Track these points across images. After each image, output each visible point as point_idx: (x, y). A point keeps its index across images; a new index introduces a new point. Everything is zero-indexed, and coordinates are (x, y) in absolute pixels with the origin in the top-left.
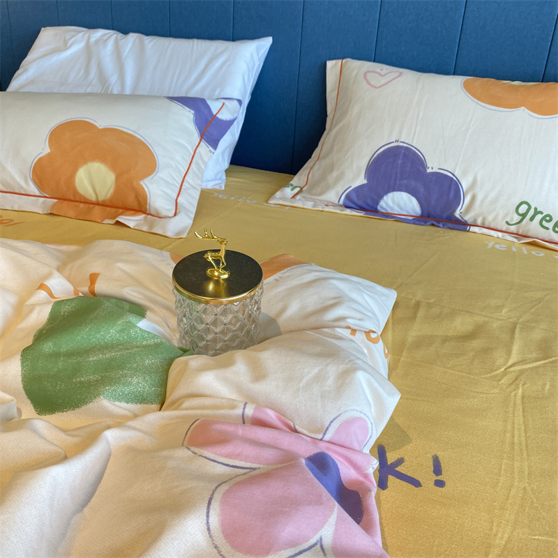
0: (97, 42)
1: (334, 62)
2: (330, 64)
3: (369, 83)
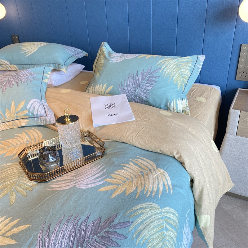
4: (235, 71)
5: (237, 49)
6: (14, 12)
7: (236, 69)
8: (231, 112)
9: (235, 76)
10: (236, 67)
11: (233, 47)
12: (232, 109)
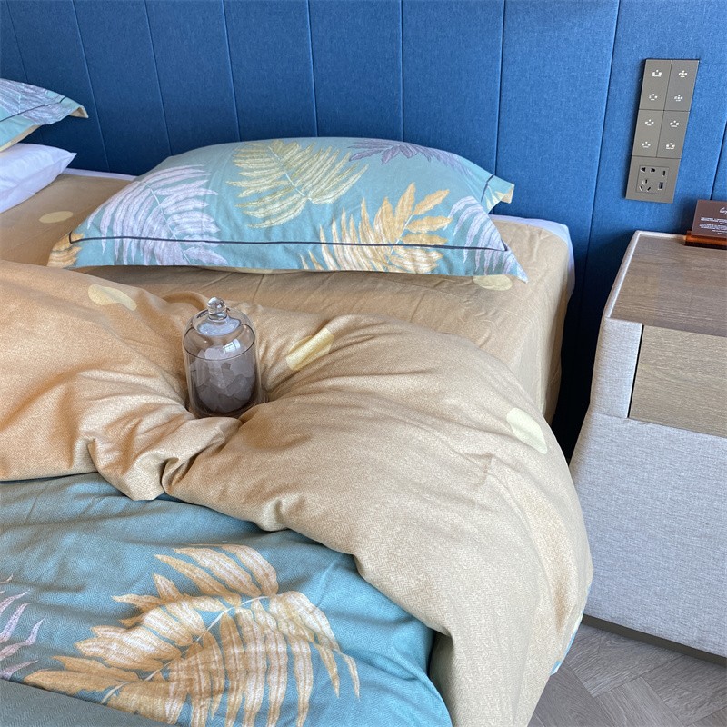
4: (623, 165)
5: (628, 80)
8: (606, 328)
9: (621, 187)
10: (627, 149)
11: (615, 71)
12: (613, 316)
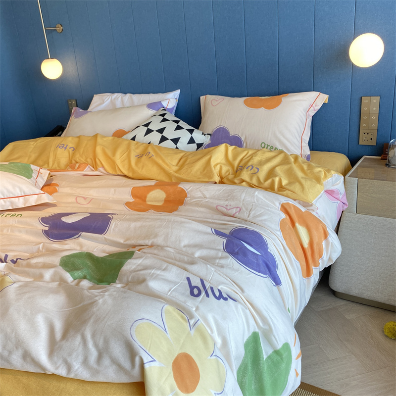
0: (115, 99)
1: (203, 97)
2: (201, 98)
3: (212, 105)
4: (357, 132)
5: (356, 103)
6: (72, 70)
7: (358, 129)
9: (357, 140)
10: (358, 127)
11: (352, 100)
12: (349, 177)
